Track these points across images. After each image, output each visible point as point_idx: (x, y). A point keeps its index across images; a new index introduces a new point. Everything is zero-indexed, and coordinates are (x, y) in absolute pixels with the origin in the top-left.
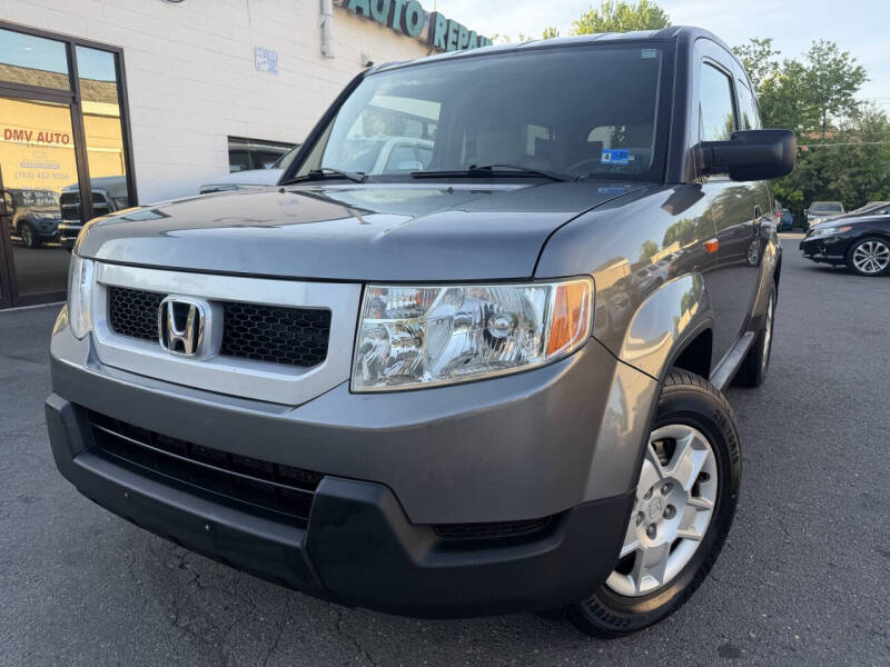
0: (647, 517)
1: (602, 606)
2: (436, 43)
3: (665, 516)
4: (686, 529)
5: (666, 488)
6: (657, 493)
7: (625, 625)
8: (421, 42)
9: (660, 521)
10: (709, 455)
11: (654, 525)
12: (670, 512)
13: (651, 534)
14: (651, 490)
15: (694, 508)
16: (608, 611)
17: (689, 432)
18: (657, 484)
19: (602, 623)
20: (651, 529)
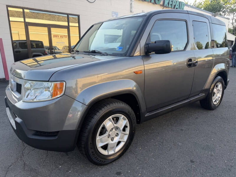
0: (111, 136)
1: (98, 157)
2: (165, 5)
3: (116, 136)
4: (122, 139)
5: (116, 129)
6: (114, 130)
7: (104, 162)
8: (161, 5)
9: (115, 137)
10: (127, 121)
11: (113, 138)
12: (117, 135)
13: (112, 140)
14: (112, 129)
15: (123, 134)
16: (99, 158)
17: (122, 116)
18: (114, 128)
19: (98, 161)
20: (112, 139)
